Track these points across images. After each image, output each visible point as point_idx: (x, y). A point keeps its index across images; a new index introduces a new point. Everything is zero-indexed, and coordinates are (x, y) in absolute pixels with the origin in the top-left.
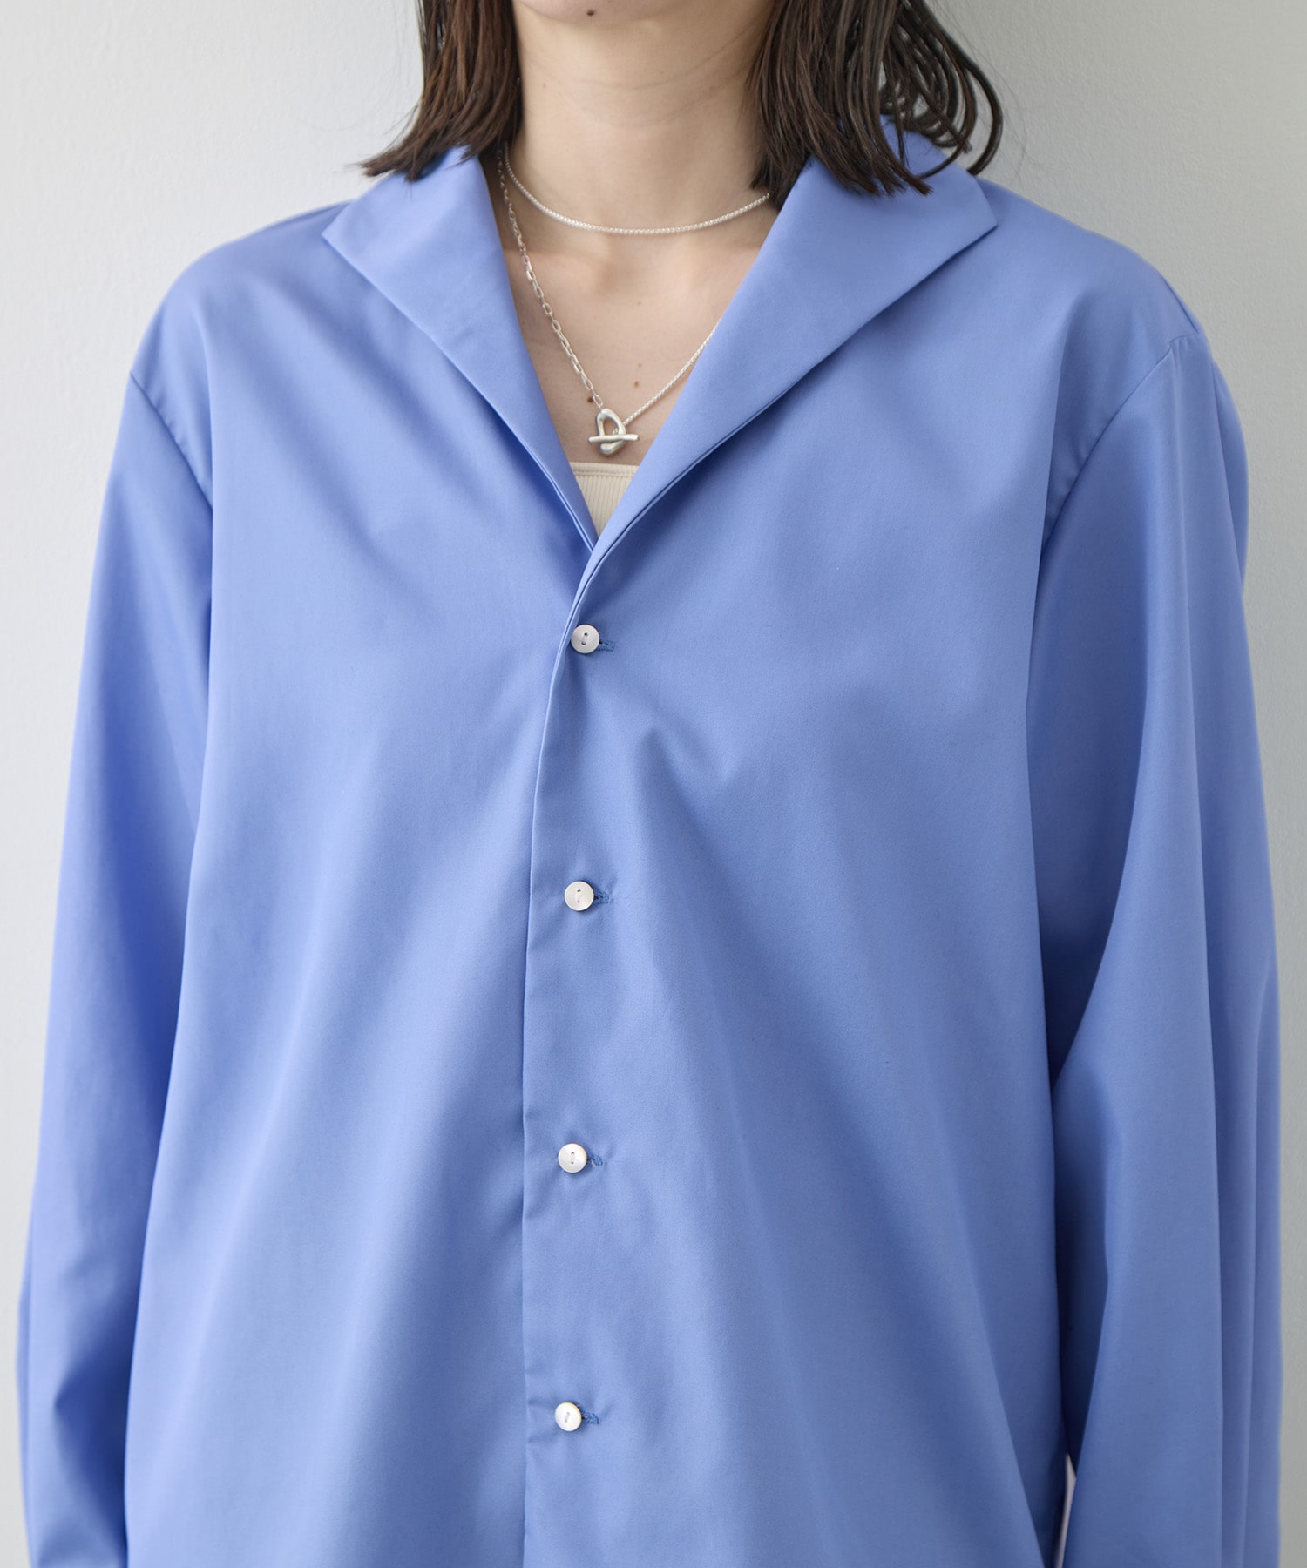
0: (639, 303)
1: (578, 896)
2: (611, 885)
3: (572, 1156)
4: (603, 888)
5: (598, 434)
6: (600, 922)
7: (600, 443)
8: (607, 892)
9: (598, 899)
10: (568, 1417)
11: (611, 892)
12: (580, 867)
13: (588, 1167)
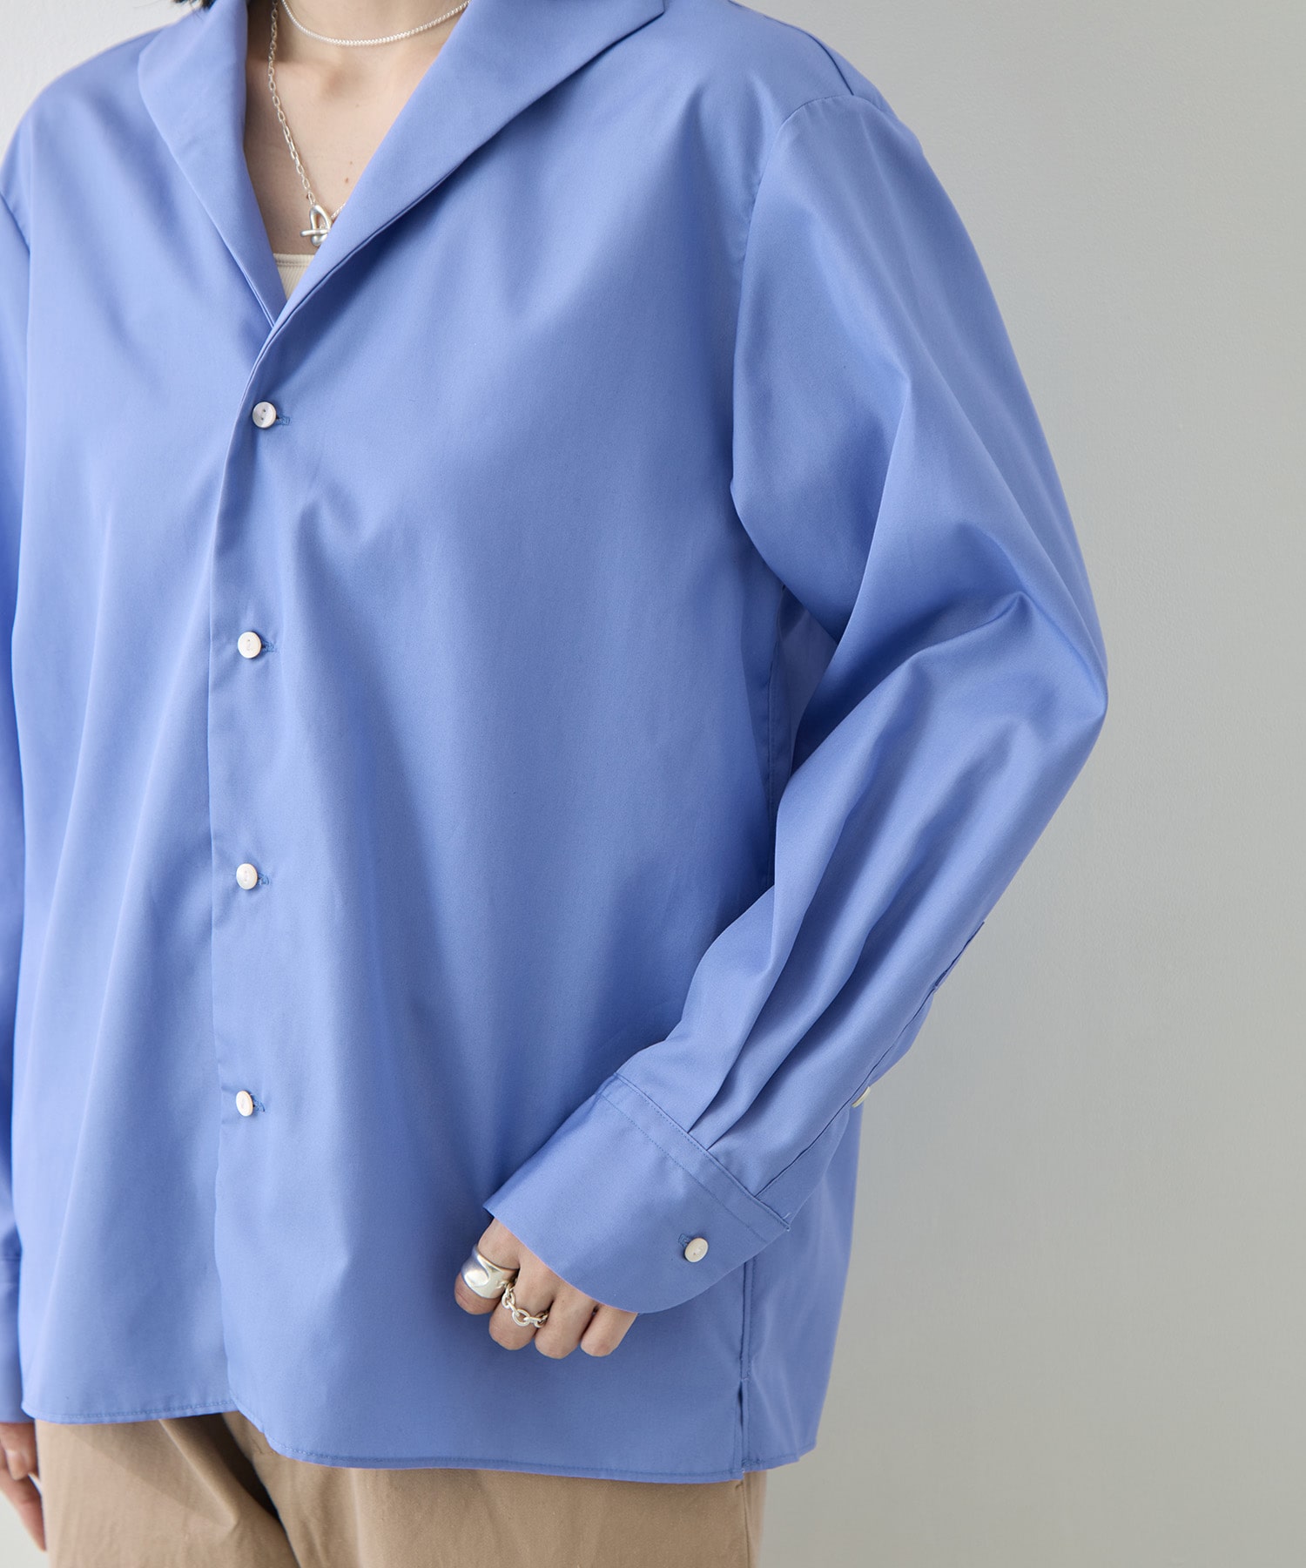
0: (358, 106)
1: (248, 645)
2: (275, 637)
3: (245, 875)
4: (269, 638)
5: (312, 228)
6: (266, 667)
7: (312, 236)
8: (272, 642)
9: (264, 646)
10: (243, 1104)
11: (275, 643)
12: (249, 619)
13: (256, 887)
